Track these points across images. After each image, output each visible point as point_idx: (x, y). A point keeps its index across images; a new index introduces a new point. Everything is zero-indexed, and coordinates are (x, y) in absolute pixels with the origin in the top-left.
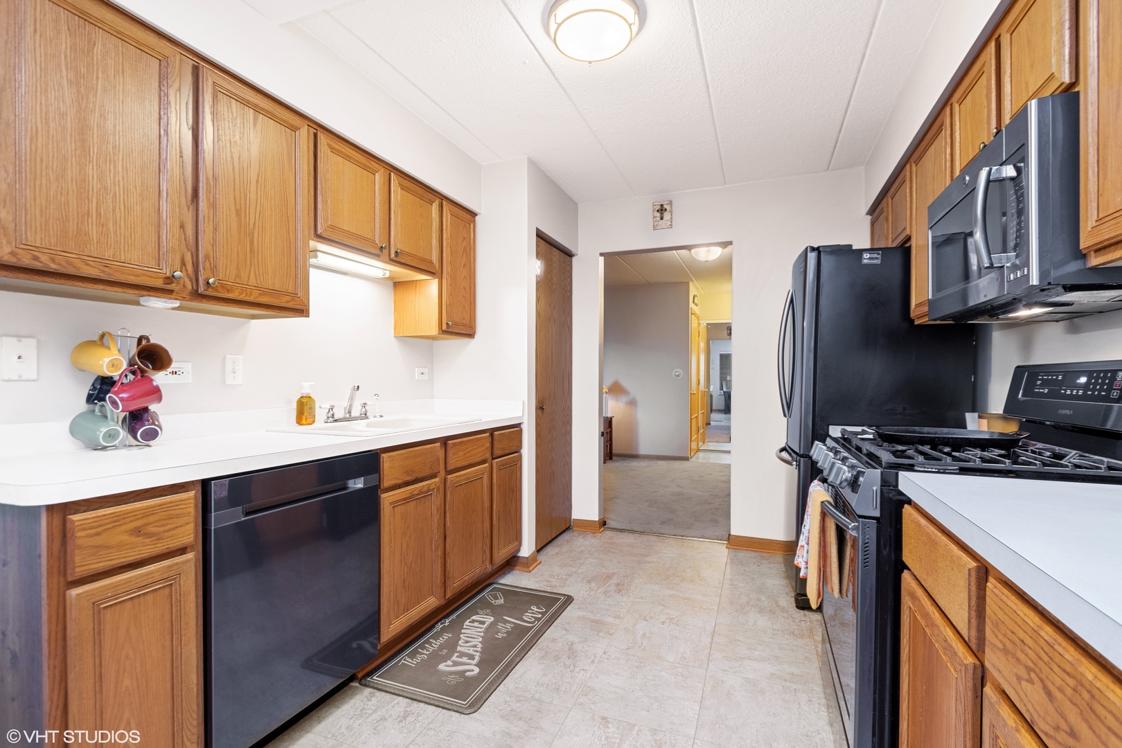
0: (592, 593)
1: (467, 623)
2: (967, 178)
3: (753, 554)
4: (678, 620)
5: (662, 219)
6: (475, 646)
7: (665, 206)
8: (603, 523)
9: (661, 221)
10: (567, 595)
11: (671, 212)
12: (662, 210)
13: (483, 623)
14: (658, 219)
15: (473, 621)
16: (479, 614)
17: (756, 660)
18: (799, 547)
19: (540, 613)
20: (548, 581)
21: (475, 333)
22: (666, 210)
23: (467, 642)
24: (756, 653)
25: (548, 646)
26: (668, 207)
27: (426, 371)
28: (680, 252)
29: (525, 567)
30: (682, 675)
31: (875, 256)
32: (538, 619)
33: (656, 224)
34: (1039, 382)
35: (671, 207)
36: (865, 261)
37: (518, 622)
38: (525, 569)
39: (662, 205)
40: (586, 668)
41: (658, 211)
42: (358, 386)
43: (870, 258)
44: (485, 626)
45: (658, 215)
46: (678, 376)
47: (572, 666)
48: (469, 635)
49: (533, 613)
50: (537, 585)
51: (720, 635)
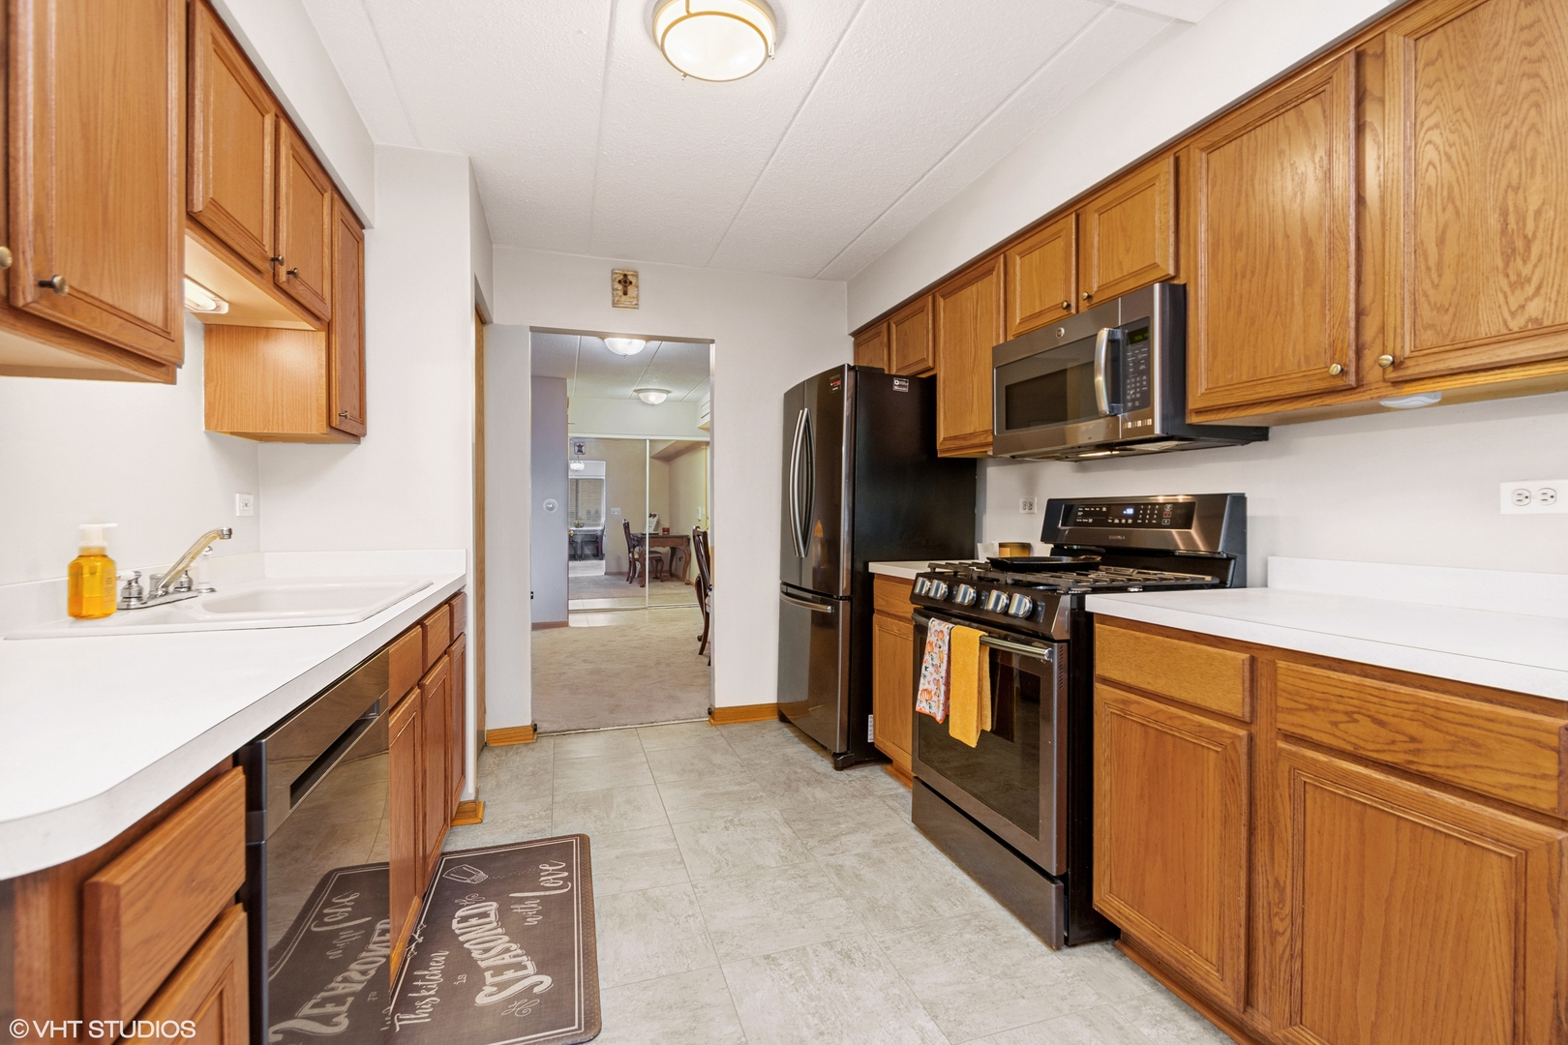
0: (606, 822)
1: (455, 925)
2: (1063, 330)
3: (746, 726)
4: (739, 820)
5: (625, 293)
6: (507, 950)
7: (630, 278)
8: (535, 728)
9: (624, 297)
10: (578, 835)
11: (637, 287)
12: (625, 282)
13: (485, 915)
14: (620, 293)
15: (464, 919)
16: (463, 906)
17: (849, 833)
18: (920, 692)
19: (562, 870)
20: (526, 827)
21: (364, 435)
22: (631, 283)
23: (486, 951)
24: (843, 826)
25: (614, 908)
26: (633, 280)
27: (251, 498)
28: (585, 338)
29: (470, 817)
30: (799, 876)
31: (904, 383)
32: (570, 878)
33: (617, 299)
34: (1080, 514)
35: (637, 281)
36: (896, 388)
37: (542, 893)
38: (472, 821)
39: (625, 275)
40: (690, 913)
41: (620, 282)
42: (230, 531)
43: (900, 386)
44: (492, 917)
45: (620, 287)
46: (551, 509)
47: (670, 918)
48: (478, 940)
49: (551, 876)
50: (514, 837)
51: (794, 821)
